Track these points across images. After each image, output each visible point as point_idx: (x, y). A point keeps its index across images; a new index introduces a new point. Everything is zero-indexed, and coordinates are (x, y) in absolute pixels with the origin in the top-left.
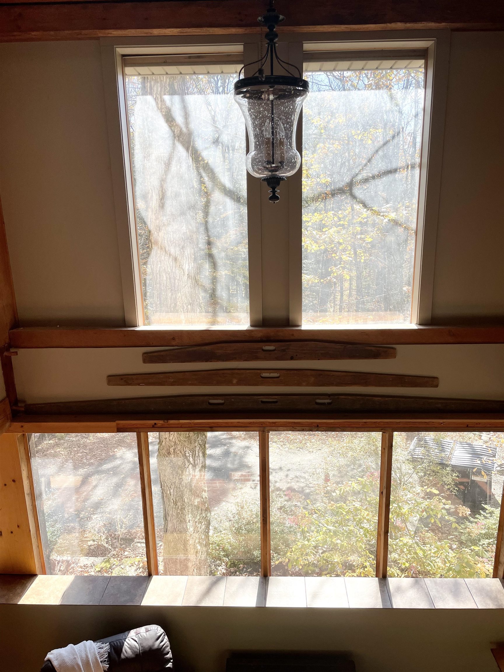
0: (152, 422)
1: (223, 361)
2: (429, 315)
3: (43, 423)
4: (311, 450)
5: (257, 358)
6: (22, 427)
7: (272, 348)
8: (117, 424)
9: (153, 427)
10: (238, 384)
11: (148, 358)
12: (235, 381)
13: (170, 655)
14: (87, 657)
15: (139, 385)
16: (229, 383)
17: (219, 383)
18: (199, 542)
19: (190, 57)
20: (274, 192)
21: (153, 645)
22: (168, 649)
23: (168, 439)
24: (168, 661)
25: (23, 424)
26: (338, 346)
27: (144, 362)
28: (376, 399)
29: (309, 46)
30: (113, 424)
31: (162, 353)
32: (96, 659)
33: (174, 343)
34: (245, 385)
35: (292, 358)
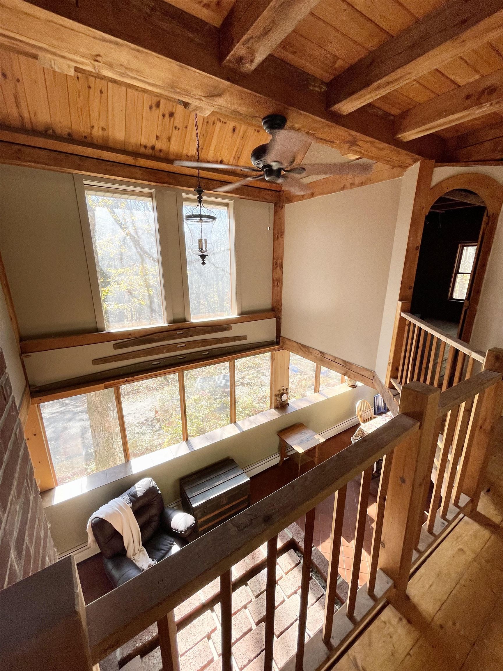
0: (125, 379)
1: (158, 342)
2: (240, 311)
3: (55, 394)
4: (141, 400)
5: (175, 338)
6: (40, 399)
7: (181, 332)
8: (105, 385)
9: (125, 382)
10: (166, 352)
11: (117, 346)
12: (165, 351)
13: (158, 488)
14: (118, 504)
15: (113, 362)
16: (162, 352)
17: (157, 354)
18: (120, 452)
19: (121, 191)
20: (203, 261)
21: (150, 486)
22: (156, 485)
23: (95, 400)
24: (158, 490)
25: (40, 398)
26: (210, 328)
27: (115, 349)
28: (226, 348)
29: (184, 195)
30: (103, 385)
31: (125, 343)
32: (125, 504)
33: (130, 337)
34: (170, 352)
35: (191, 336)
